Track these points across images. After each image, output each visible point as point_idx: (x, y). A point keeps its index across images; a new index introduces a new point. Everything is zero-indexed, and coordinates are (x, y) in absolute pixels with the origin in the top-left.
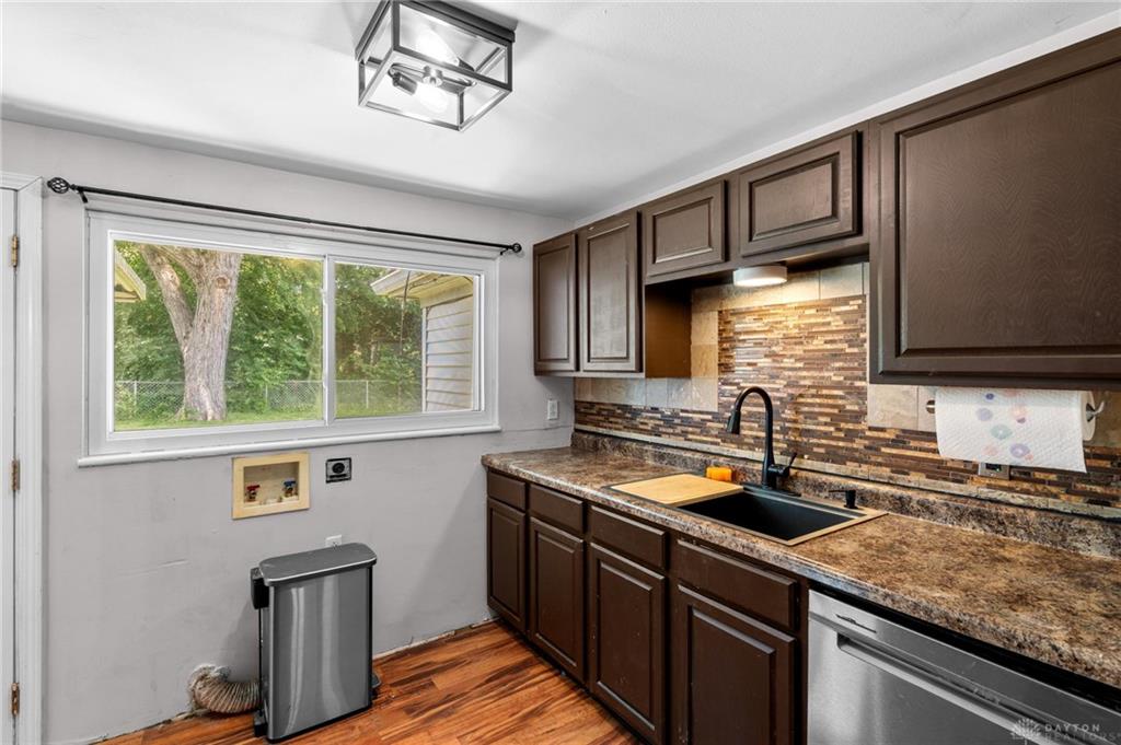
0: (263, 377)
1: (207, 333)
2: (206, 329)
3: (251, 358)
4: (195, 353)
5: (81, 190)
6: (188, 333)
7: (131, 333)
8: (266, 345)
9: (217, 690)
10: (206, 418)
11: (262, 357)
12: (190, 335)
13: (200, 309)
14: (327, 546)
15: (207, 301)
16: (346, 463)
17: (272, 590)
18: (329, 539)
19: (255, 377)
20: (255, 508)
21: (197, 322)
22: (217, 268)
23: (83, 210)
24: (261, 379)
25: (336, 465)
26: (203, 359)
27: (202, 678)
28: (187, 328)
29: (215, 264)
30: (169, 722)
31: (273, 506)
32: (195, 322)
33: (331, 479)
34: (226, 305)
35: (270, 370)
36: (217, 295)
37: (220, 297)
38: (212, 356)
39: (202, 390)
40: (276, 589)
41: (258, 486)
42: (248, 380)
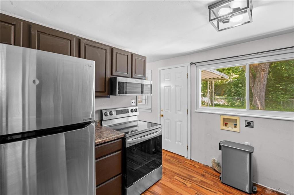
0: (280, 98)
1: (259, 85)
2: (258, 84)
3: (275, 92)
4: (255, 91)
5: (194, 63)
6: (253, 85)
7: (241, 86)
8: (281, 88)
9: (216, 165)
10: (259, 109)
11: (280, 91)
12: (254, 86)
13: (257, 79)
14: (245, 144)
15: (259, 76)
16: (252, 123)
17: (222, 147)
18: (245, 142)
19: (277, 98)
20: (226, 128)
21: (256, 82)
22: (262, 66)
23: (196, 67)
24: (279, 98)
25: (248, 122)
26: (258, 92)
27: (214, 161)
28: (253, 84)
29: (261, 65)
30: (208, 166)
31: (230, 129)
32: (255, 82)
33: (246, 126)
34: (265, 77)
35: (282, 96)
36: (262, 74)
37: (263, 75)
38: (260, 91)
39: (257, 101)
40: (223, 147)
41: (227, 123)
42: (274, 99)
